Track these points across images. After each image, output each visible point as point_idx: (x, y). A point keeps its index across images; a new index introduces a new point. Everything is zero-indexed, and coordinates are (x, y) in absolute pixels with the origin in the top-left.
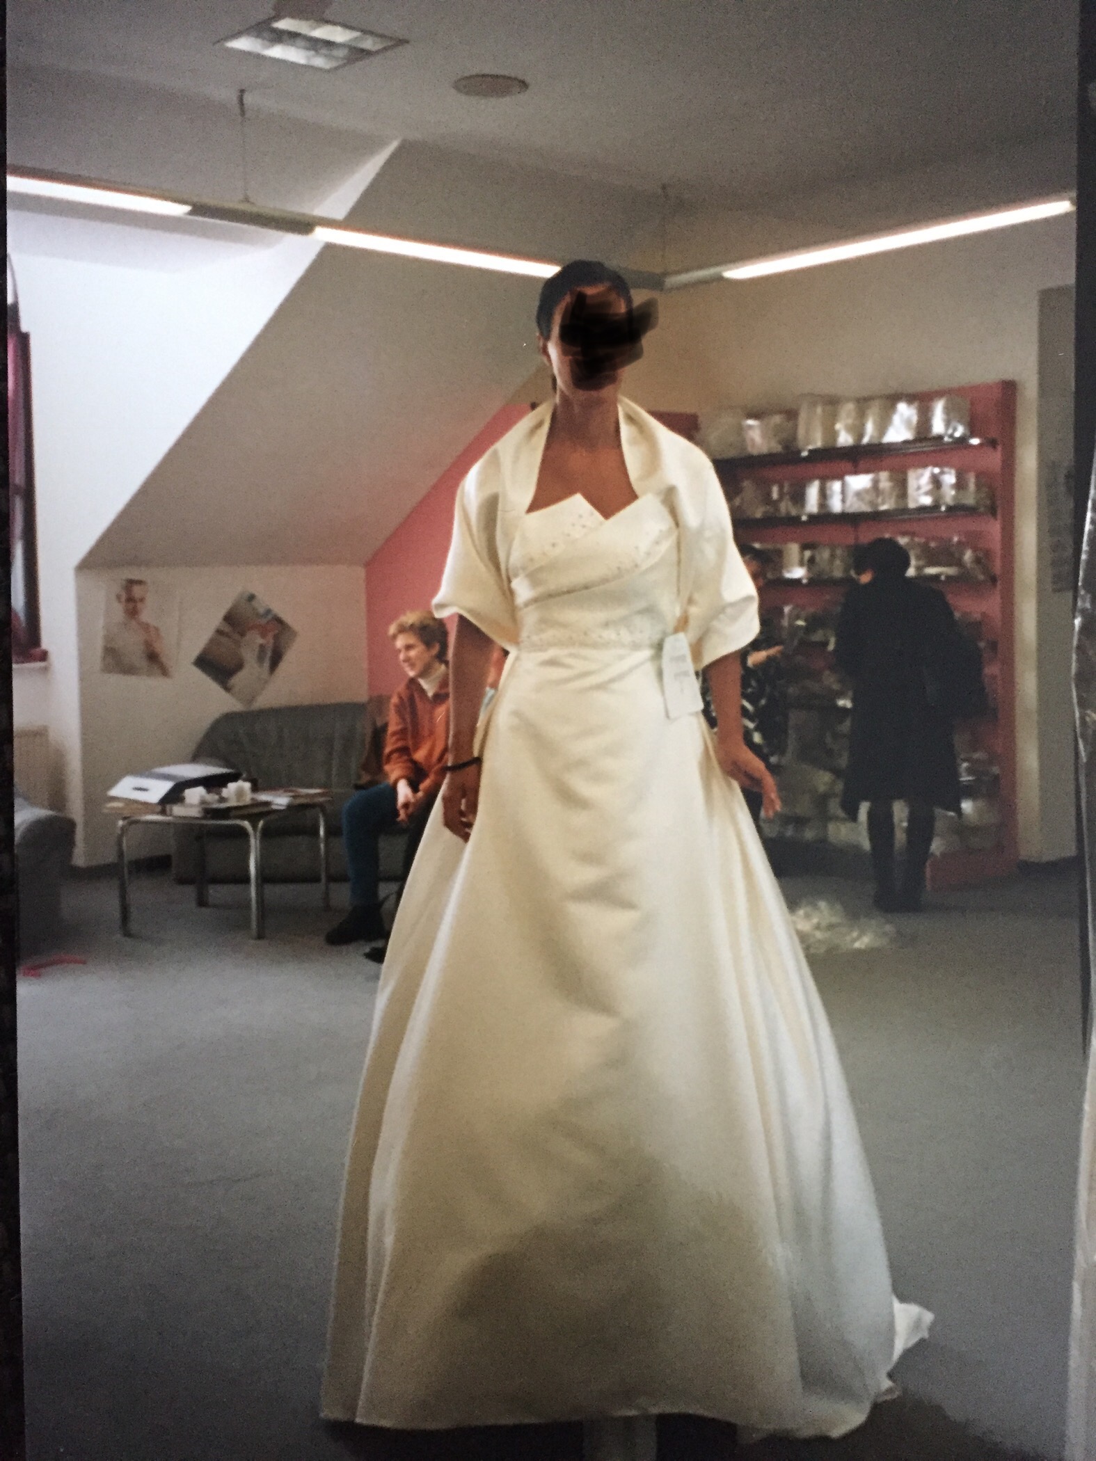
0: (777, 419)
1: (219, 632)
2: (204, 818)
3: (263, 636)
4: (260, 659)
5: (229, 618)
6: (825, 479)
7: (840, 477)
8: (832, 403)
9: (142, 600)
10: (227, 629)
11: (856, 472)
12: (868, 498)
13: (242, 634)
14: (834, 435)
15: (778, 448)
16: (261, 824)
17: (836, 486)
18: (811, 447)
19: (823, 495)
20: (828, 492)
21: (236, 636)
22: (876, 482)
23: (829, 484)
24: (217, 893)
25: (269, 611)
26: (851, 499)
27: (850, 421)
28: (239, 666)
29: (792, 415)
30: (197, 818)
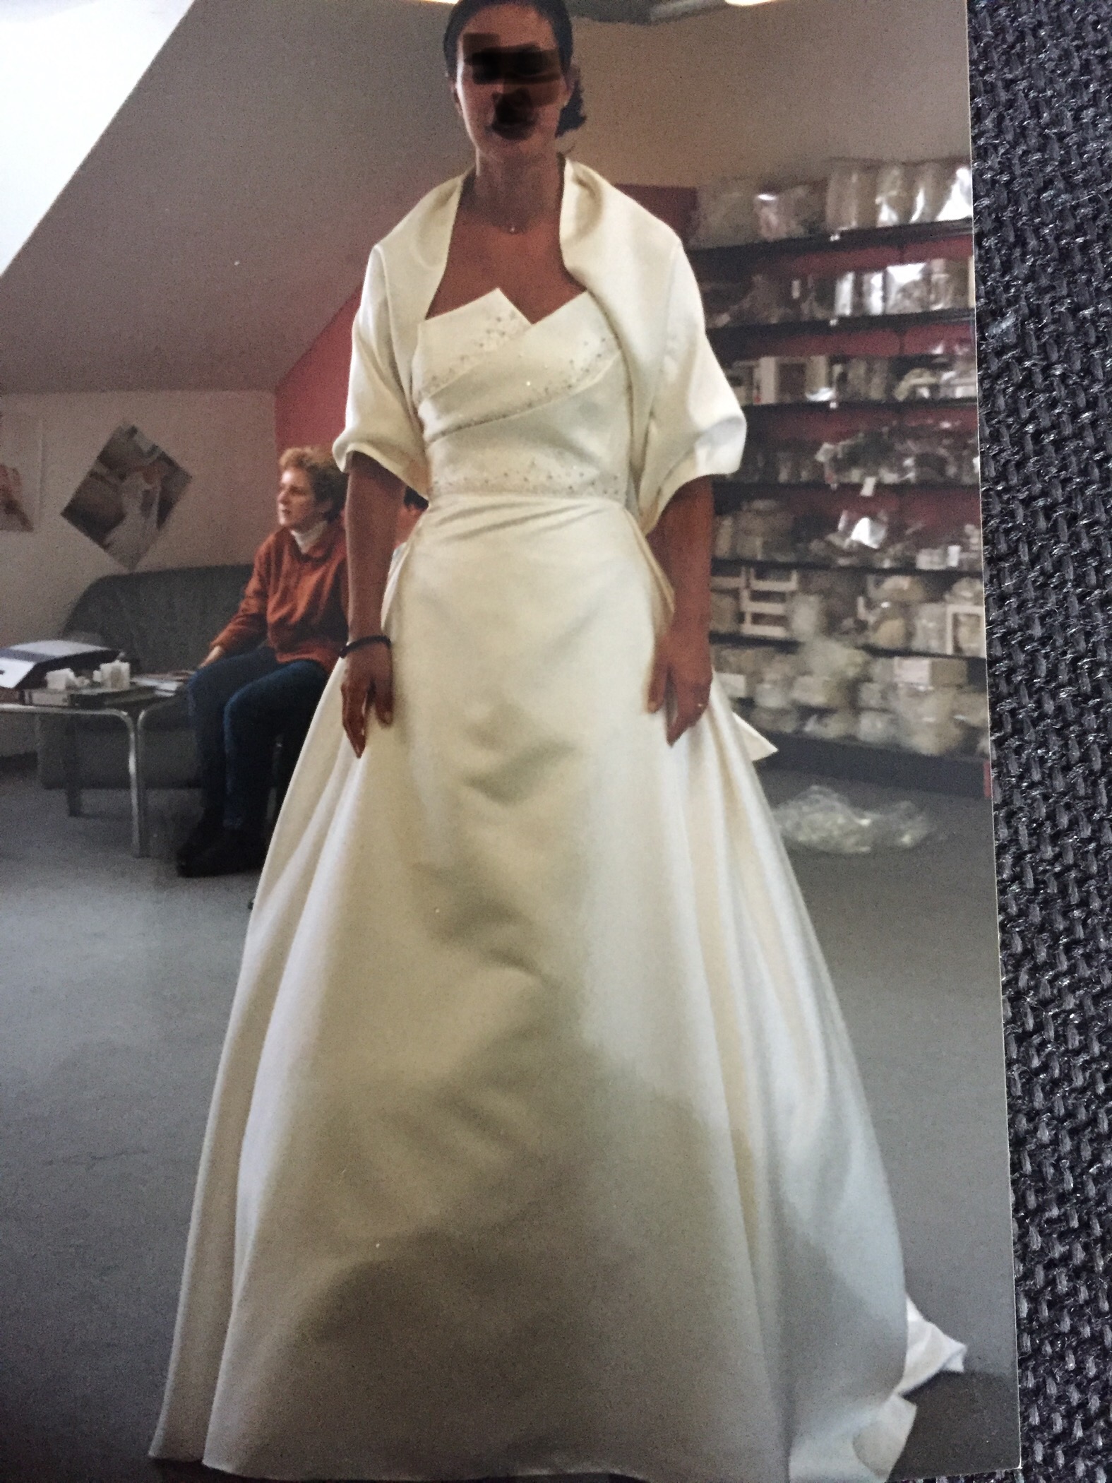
0: (800, 192)
1: (92, 474)
2: (72, 706)
3: (148, 479)
4: (146, 507)
5: (105, 458)
6: (861, 271)
7: (881, 267)
8: (872, 168)
10: (103, 470)
11: (902, 261)
12: (917, 294)
13: (122, 477)
14: (875, 210)
15: (799, 231)
16: (142, 715)
17: (876, 280)
18: (845, 228)
19: (859, 291)
20: (865, 288)
21: (113, 480)
22: (927, 275)
23: (866, 277)
24: (91, 799)
25: (155, 448)
26: (894, 296)
27: (894, 193)
28: (120, 517)
29: (819, 186)
30: (64, 707)
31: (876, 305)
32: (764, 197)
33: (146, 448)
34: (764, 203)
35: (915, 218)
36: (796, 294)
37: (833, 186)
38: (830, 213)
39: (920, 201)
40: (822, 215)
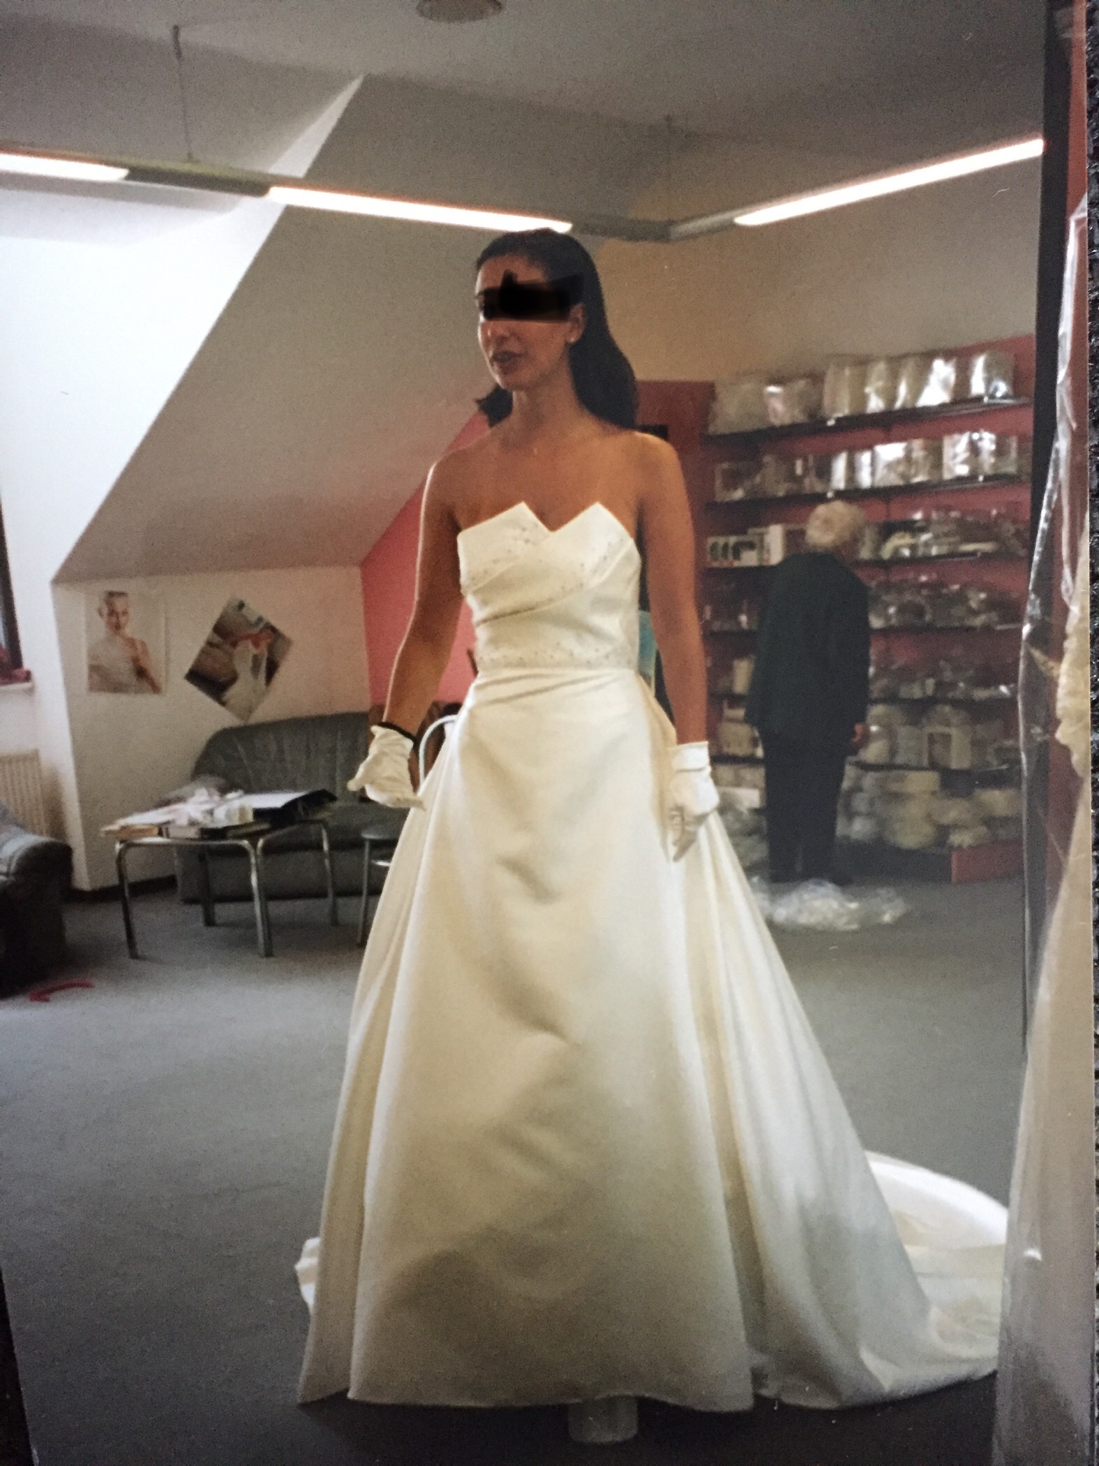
0: (801, 384)
1: (210, 643)
3: (256, 645)
4: (255, 669)
5: (219, 629)
6: (853, 451)
7: (870, 447)
8: (863, 363)
9: (125, 613)
10: (217, 639)
11: (888, 440)
12: (901, 469)
13: (234, 645)
14: (864, 399)
16: (261, 843)
17: (865, 458)
18: (840, 415)
19: (852, 468)
20: (857, 465)
22: (909, 452)
23: (857, 455)
24: (223, 911)
26: (881, 471)
27: (880, 384)
28: (233, 679)
29: (816, 378)
30: (192, 839)
31: (865, 480)
32: (772, 389)
33: (253, 619)
34: (772, 395)
35: (898, 404)
36: (799, 470)
37: (829, 378)
38: (827, 402)
39: (903, 390)
40: (820, 405)
